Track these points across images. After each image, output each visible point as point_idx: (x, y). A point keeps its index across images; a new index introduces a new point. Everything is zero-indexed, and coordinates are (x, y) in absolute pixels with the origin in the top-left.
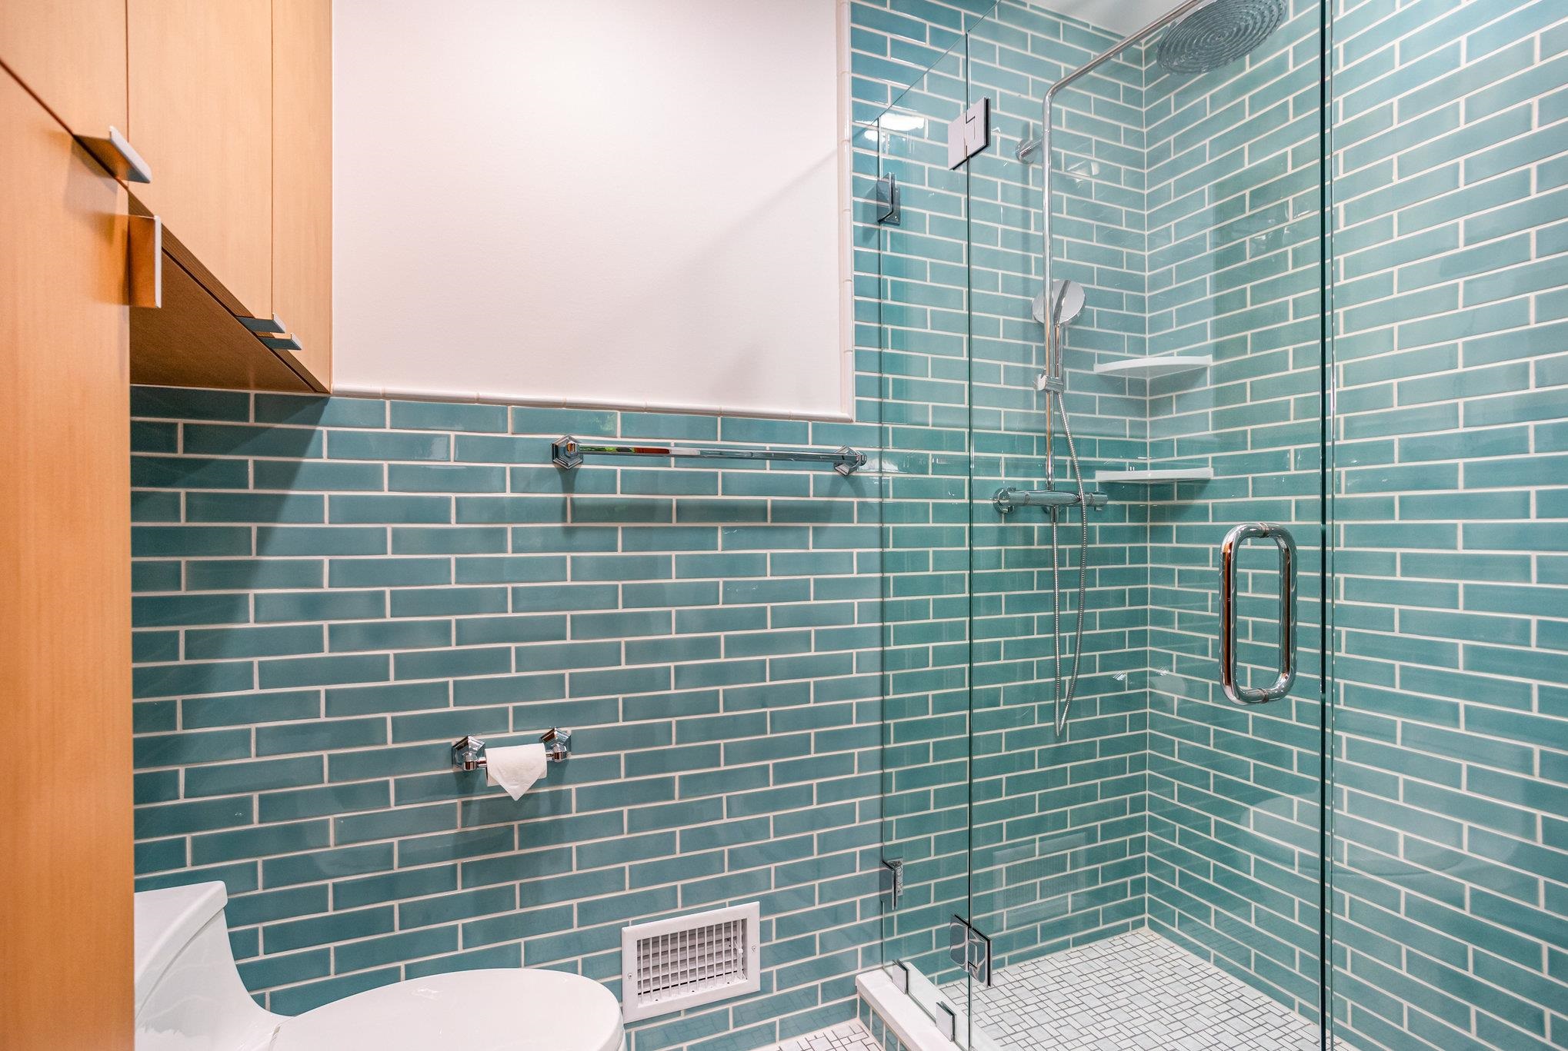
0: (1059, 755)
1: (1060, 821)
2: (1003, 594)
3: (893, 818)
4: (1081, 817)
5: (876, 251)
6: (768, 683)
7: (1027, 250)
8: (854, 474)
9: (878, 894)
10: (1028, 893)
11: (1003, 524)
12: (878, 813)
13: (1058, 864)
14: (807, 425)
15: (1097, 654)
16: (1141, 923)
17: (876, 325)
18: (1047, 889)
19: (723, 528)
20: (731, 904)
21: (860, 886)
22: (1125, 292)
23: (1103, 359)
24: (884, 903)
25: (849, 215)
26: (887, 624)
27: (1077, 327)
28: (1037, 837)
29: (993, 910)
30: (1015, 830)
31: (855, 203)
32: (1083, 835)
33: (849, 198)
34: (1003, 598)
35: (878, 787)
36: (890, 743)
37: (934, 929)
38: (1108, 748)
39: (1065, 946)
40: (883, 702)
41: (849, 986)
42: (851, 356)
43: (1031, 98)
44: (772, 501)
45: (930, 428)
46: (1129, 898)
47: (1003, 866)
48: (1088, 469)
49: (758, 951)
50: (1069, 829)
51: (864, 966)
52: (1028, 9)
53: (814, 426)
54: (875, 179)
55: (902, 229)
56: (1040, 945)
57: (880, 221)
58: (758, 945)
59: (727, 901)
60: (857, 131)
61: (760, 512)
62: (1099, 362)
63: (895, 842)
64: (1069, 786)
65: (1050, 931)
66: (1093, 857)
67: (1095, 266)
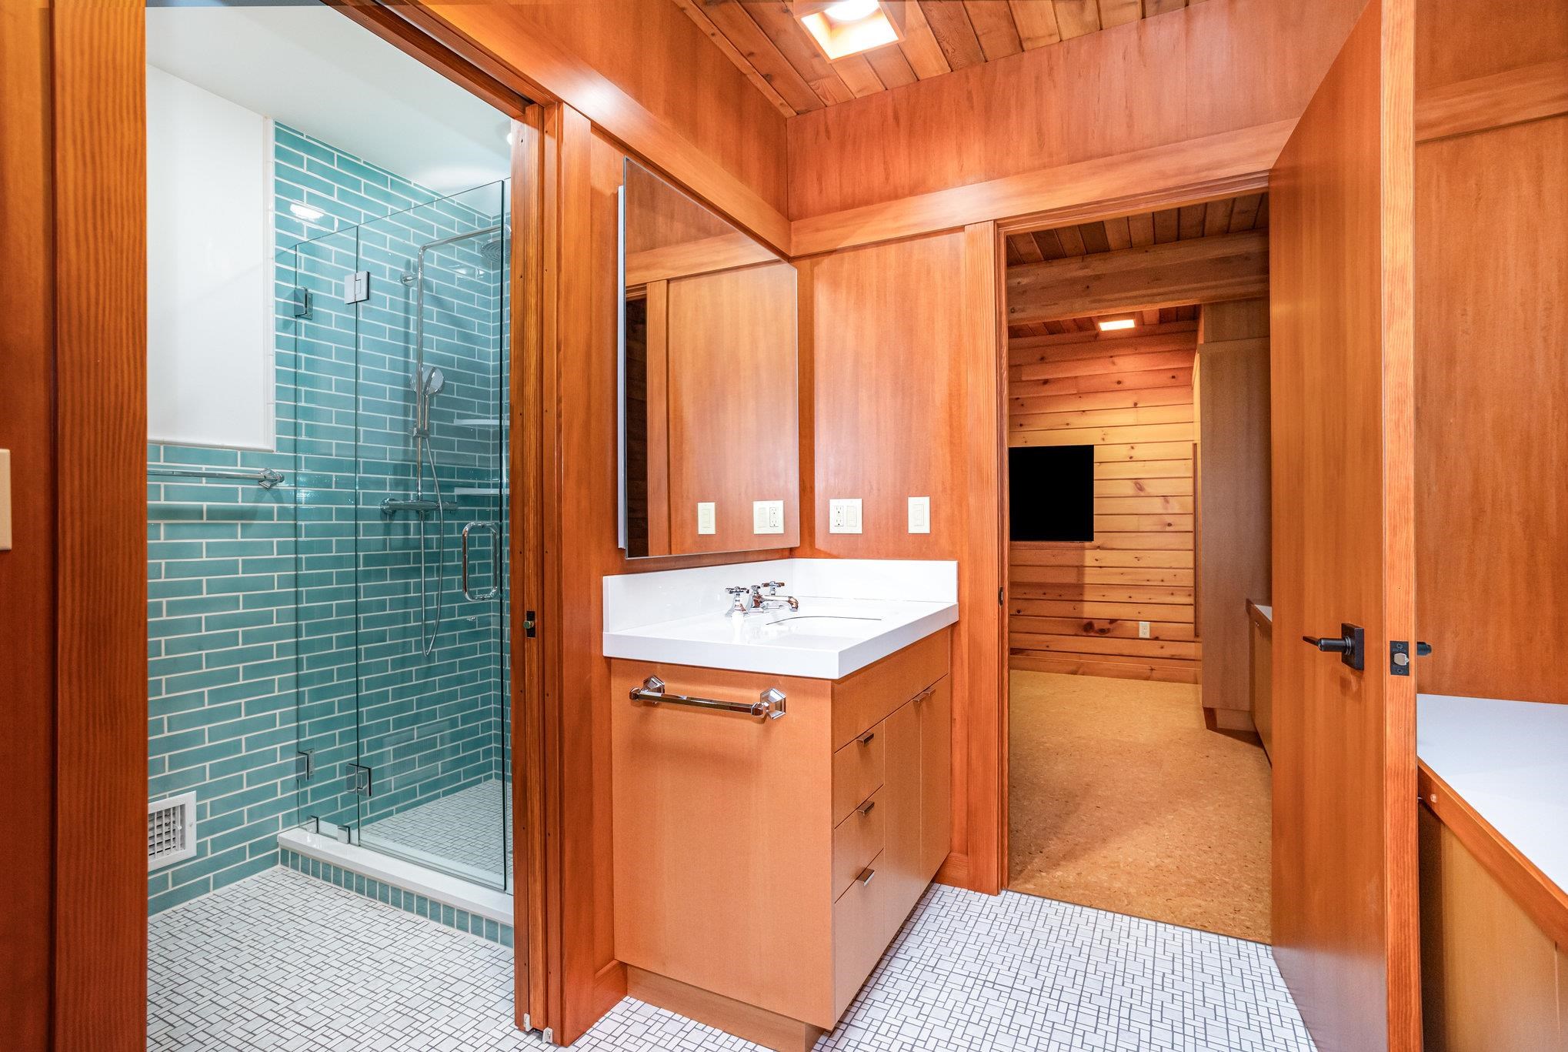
0: (428, 672)
1: (432, 715)
2: (388, 567)
3: (307, 722)
4: (446, 711)
5: (294, 336)
6: (204, 633)
7: (408, 343)
8: (274, 487)
9: (295, 775)
10: (411, 764)
11: (388, 522)
12: (295, 718)
13: (432, 743)
14: (236, 454)
15: (456, 605)
16: (490, 777)
17: (293, 387)
18: (424, 760)
19: (165, 524)
20: (171, 795)
21: (281, 771)
22: (476, 374)
23: (461, 417)
24: (299, 782)
25: (272, 309)
26: (300, 589)
27: (441, 395)
28: (415, 726)
29: (383, 779)
30: (399, 724)
31: (277, 302)
32: (447, 722)
33: (272, 298)
34: (388, 570)
35: (294, 701)
36: (303, 670)
37: (339, 795)
38: (464, 665)
39: (437, 797)
40: (297, 642)
41: (273, 843)
42: (272, 408)
43: (412, 243)
44: (207, 505)
45: (334, 457)
46: (482, 762)
47: (391, 748)
48: (449, 487)
49: (195, 827)
50: (438, 720)
51: (284, 827)
52: (412, 186)
53: (242, 454)
54: (293, 286)
55: (314, 322)
56: (419, 798)
57: (297, 316)
58: (195, 823)
59: (167, 793)
60: (278, 253)
61: (198, 513)
62: (458, 418)
63: (308, 738)
64: (438, 692)
65: (425, 788)
66: (455, 737)
67: (456, 356)
